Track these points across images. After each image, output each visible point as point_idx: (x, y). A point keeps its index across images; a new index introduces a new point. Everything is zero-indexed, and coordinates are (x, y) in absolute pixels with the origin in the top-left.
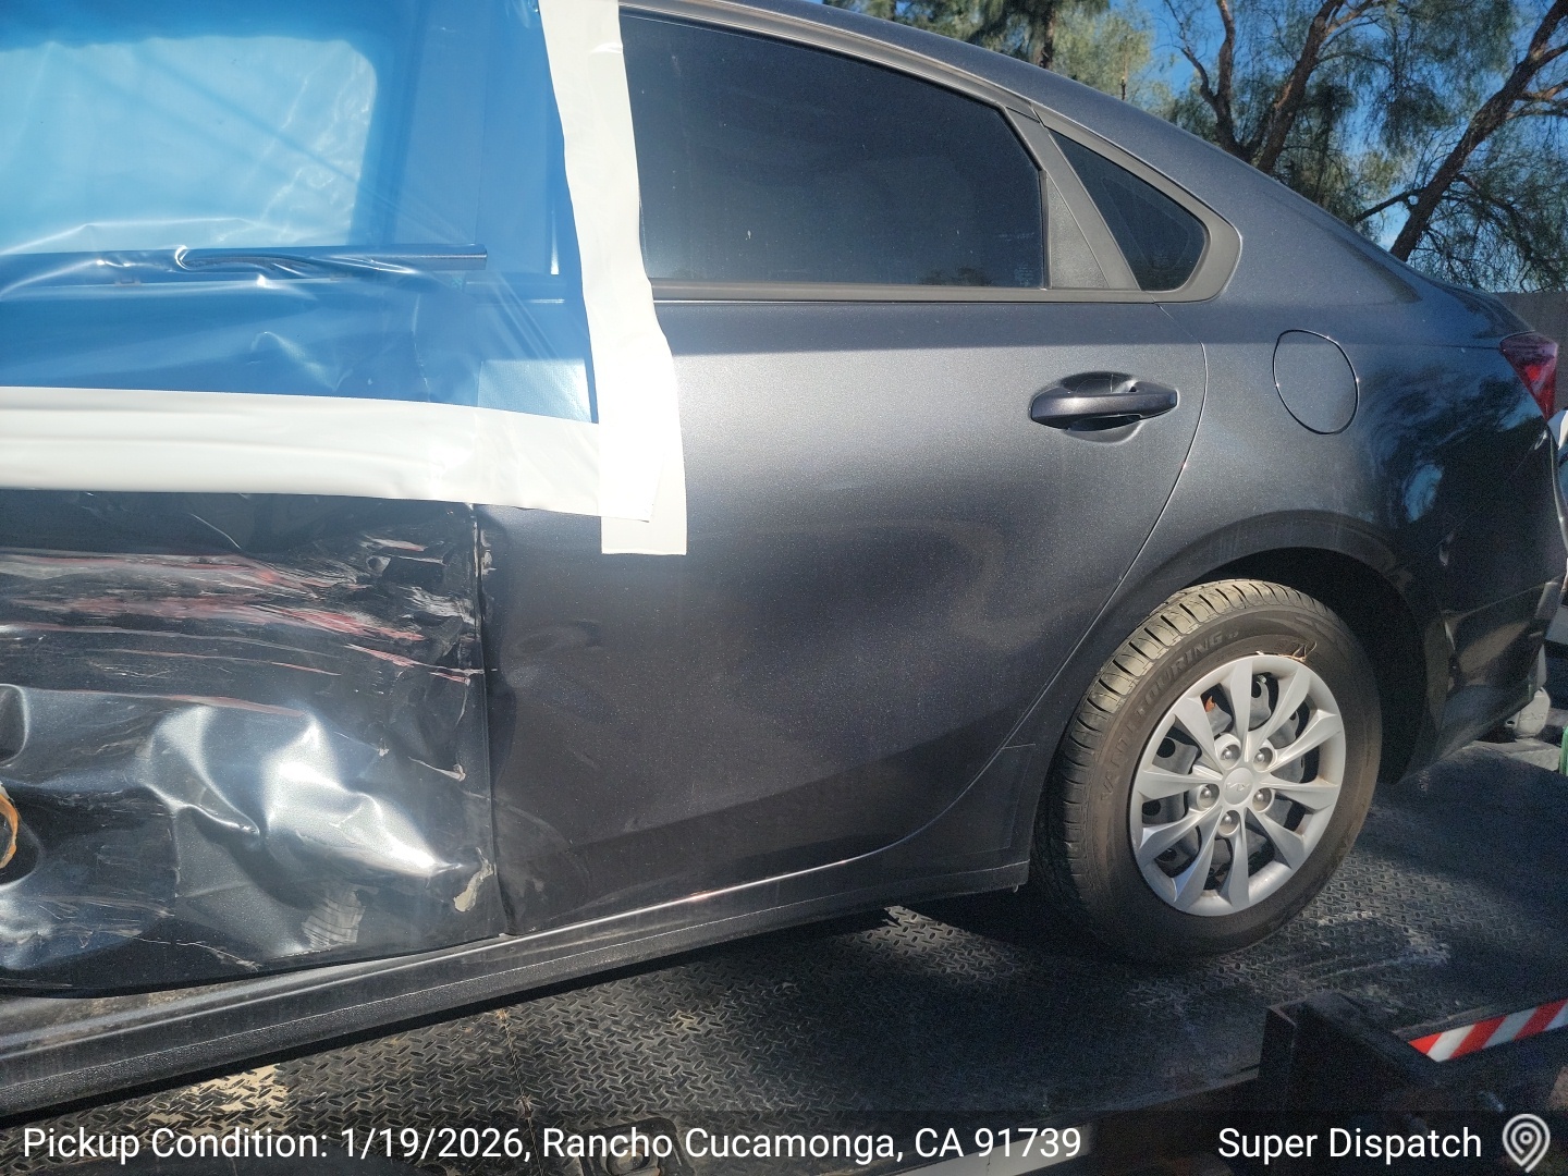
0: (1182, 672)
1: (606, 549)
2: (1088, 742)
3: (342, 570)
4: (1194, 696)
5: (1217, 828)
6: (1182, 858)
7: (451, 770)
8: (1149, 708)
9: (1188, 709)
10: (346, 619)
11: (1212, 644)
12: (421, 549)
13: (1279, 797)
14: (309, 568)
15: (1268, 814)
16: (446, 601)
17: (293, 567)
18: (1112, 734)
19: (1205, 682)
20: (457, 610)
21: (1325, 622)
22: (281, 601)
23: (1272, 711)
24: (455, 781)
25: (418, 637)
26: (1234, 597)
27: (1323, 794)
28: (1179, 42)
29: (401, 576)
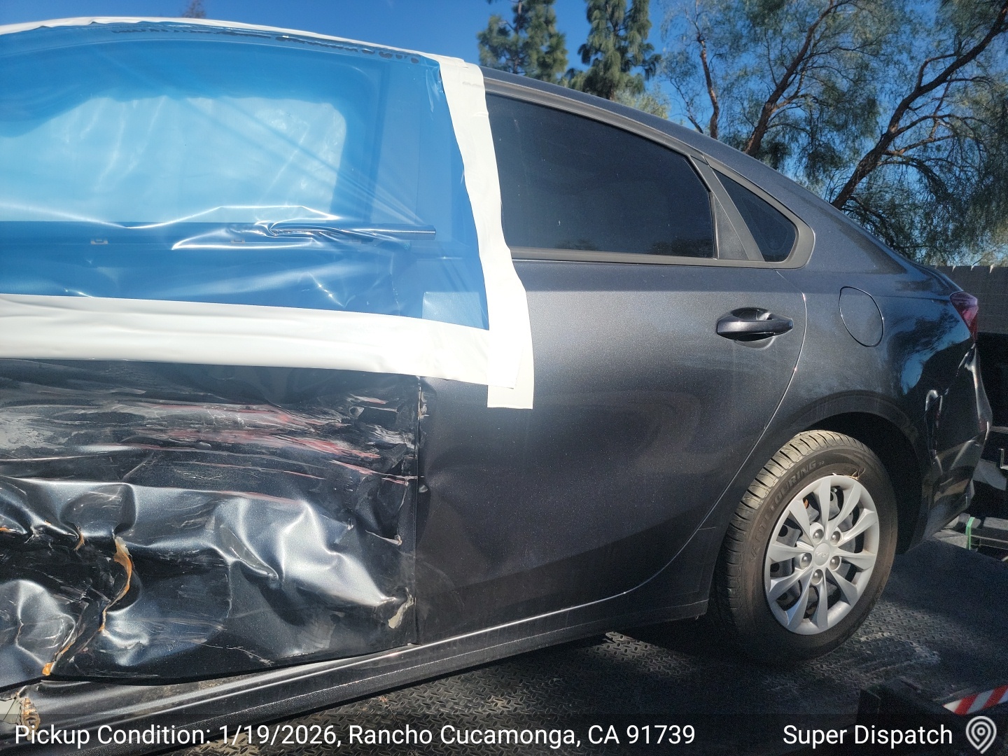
0: (794, 485)
1: (490, 405)
2: (742, 527)
3: (333, 415)
4: (800, 500)
5: (810, 581)
6: (790, 599)
7: (393, 538)
8: (776, 506)
9: (797, 507)
10: (331, 444)
11: (811, 468)
12: (384, 402)
13: (844, 562)
14: (311, 413)
15: (837, 572)
16: (396, 434)
17: (301, 413)
18: (756, 522)
19: (805, 492)
20: (403, 440)
21: (869, 456)
22: (292, 433)
23: (841, 509)
24: (395, 545)
25: (377, 456)
26: (820, 440)
27: (867, 559)
28: (687, 113)
29: (369, 419)
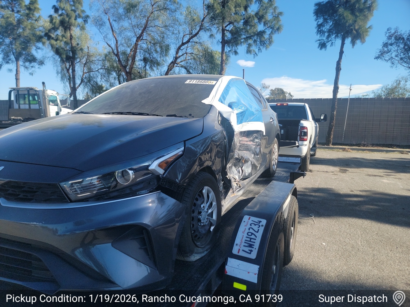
10: (251, 143)
14: (249, 138)
20: (259, 141)
28: (104, 40)
29: (255, 138)
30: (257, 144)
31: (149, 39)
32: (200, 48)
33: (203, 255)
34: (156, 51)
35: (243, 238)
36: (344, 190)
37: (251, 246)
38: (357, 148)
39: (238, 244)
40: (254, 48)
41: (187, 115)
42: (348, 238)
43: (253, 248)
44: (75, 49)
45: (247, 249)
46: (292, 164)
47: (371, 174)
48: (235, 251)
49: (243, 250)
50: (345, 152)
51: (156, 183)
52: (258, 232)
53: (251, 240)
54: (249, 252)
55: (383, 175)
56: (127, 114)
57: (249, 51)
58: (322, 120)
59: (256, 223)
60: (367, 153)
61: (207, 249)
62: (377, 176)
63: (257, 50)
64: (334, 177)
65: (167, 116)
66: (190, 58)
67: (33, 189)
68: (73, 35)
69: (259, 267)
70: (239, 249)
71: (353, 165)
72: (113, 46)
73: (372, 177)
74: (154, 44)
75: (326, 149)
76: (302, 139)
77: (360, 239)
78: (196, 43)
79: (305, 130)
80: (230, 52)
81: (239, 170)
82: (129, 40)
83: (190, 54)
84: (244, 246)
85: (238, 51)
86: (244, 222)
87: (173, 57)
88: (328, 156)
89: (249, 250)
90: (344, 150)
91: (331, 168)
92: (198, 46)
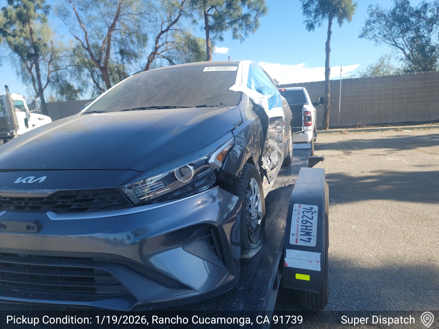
12: (279, 122)
16: (280, 126)
25: (278, 131)
28: (70, 33)
29: (277, 125)
30: (280, 131)
31: (123, 28)
32: (182, 36)
33: (258, 250)
34: (132, 42)
35: (298, 227)
36: (354, 172)
37: (308, 234)
38: (353, 129)
39: (294, 234)
40: (239, 32)
41: (219, 104)
42: (374, 218)
43: (311, 235)
44: (38, 45)
45: (305, 238)
46: (303, 150)
47: (374, 154)
48: (292, 241)
49: (301, 240)
50: (343, 135)
51: (215, 178)
52: (312, 219)
53: (307, 228)
54: (308, 240)
55: (386, 154)
56: (151, 109)
57: (235, 37)
58: (319, 104)
59: (308, 211)
60: (363, 133)
61: (260, 244)
62: (381, 155)
63: (243, 35)
64: (341, 160)
65: (196, 107)
66: (171, 47)
67: (88, 196)
68: (33, 28)
69: (320, 254)
70: (297, 239)
71: (355, 147)
72: (82, 38)
73: (376, 156)
74: (129, 34)
75: (323, 134)
76: (306, 125)
77: (385, 218)
78: (177, 30)
79: (309, 115)
80: (215, 39)
81: (267, 159)
82: (100, 30)
83: (172, 42)
84: (301, 235)
85: (223, 37)
86: (296, 210)
87: (152, 48)
88: (328, 140)
89: (307, 238)
90: (341, 132)
91: (335, 152)
92: (178, 34)
